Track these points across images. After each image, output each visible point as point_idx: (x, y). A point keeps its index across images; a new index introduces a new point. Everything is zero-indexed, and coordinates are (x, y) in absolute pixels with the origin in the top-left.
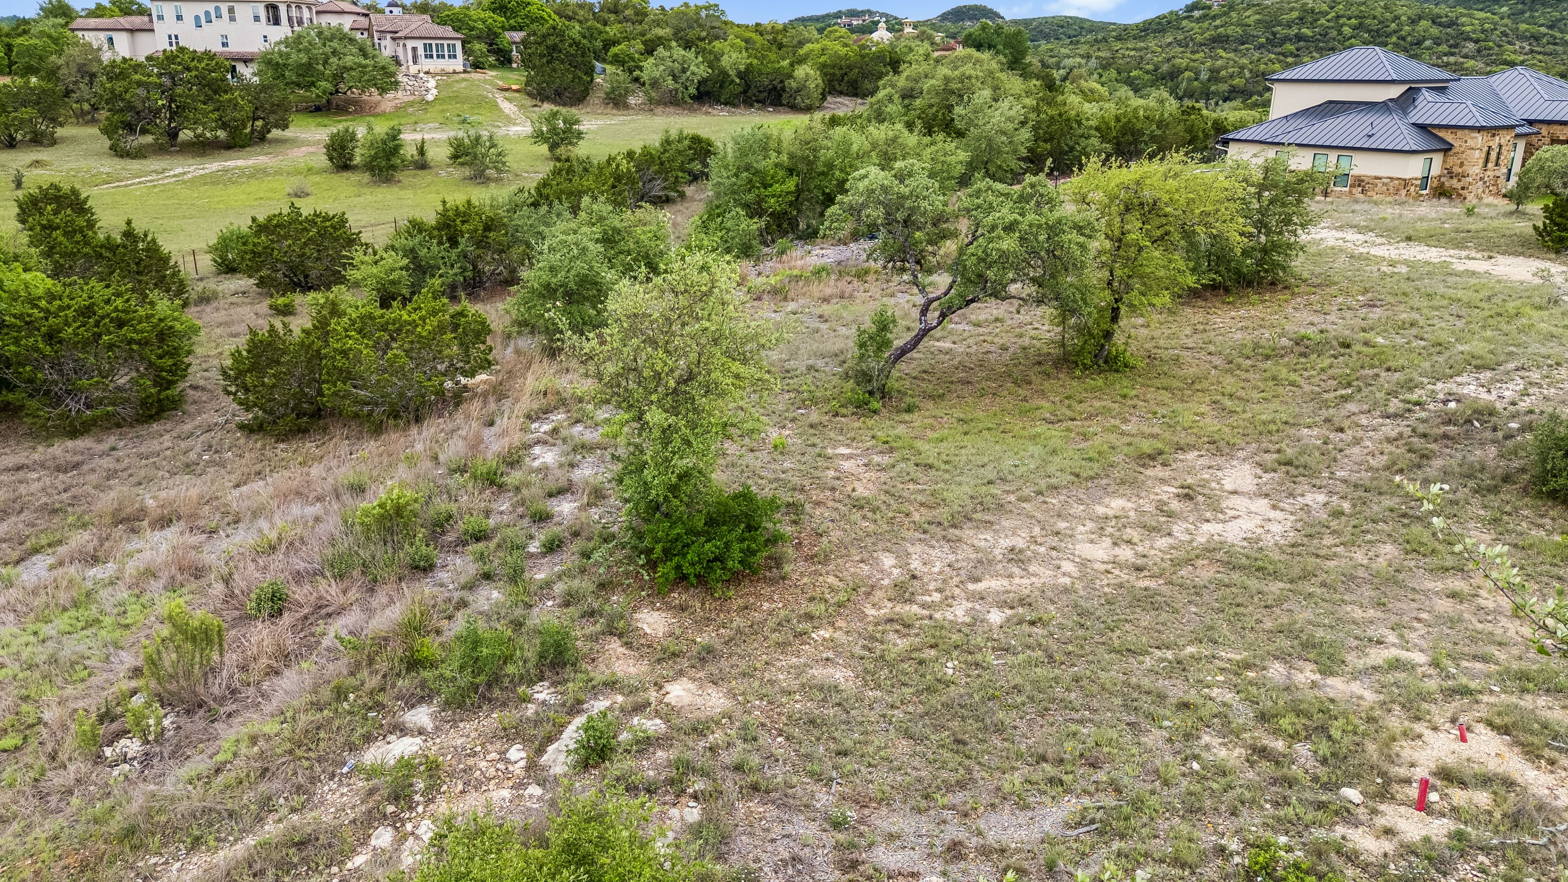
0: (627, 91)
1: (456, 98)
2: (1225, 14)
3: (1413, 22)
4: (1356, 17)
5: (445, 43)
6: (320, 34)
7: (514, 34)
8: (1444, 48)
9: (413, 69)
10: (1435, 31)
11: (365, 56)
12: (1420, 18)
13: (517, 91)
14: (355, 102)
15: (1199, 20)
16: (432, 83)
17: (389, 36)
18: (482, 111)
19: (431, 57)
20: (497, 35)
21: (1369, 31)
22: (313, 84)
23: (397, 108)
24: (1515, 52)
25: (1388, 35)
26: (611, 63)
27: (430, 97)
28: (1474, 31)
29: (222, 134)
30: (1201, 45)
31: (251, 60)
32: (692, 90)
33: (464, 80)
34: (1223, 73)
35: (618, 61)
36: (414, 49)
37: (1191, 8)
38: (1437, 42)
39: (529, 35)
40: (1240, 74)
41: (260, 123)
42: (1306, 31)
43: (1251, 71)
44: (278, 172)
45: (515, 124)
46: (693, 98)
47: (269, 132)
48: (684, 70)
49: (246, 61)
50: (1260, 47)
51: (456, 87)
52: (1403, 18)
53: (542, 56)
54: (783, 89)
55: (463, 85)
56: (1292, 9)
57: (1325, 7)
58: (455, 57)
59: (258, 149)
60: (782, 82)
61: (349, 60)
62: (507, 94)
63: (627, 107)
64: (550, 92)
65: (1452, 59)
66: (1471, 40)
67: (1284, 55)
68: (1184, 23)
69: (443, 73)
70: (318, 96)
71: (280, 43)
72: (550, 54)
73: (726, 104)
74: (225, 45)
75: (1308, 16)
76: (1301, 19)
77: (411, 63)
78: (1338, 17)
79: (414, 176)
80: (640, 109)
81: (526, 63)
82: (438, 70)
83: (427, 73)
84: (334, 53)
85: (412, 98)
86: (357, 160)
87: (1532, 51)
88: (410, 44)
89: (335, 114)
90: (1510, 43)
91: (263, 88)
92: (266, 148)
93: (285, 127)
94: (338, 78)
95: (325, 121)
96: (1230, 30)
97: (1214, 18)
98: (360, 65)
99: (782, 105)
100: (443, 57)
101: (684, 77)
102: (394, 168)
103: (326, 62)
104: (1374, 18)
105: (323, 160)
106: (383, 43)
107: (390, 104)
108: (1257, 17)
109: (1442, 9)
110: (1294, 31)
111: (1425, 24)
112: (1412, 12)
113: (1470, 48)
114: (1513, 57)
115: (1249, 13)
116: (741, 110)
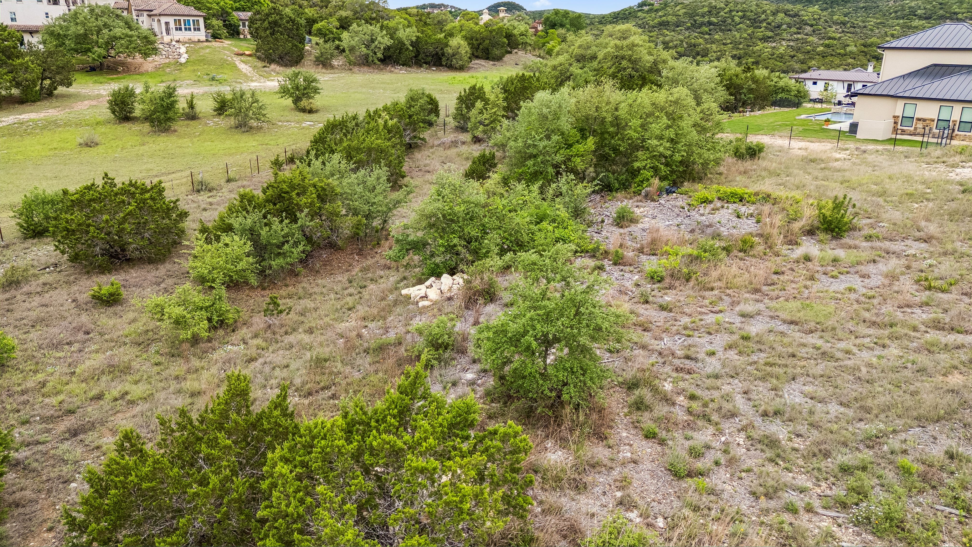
0: (332, 56)
1: (203, 61)
2: (663, 9)
3: (774, 14)
4: (741, 11)
5: (191, 19)
6: (92, 11)
7: (240, 13)
8: (794, 30)
9: (167, 39)
10: (787, 19)
11: (130, 28)
12: (778, 12)
13: (250, 55)
14: (123, 64)
15: (648, 12)
16: (183, 50)
17: (145, 14)
18: (226, 71)
19: (180, 29)
20: (228, 14)
21: (749, 20)
22: (89, 50)
23: (157, 68)
24: (834, 32)
25: (761, 22)
26: (316, 35)
27: (183, 60)
28: (810, 19)
29: (15, 91)
30: (654, 27)
31: (37, 32)
32: (380, 55)
33: (208, 47)
34: (671, 44)
35: (320, 33)
36: (167, 24)
37: (641, 5)
38: (789, 26)
39: (255, 14)
40: (681, 45)
41: (47, 82)
42: (714, 20)
43: (687, 43)
44: (67, 124)
45: (252, 81)
46: (381, 60)
47: (55, 89)
48: (373, 41)
49: (32, 32)
50: (688, 29)
51: (202, 53)
52: (768, 12)
53: (266, 30)
54: (443, 55)
55: (208, 51)
56: (703, 6)
57: (722, 5)
58: (199, 29)
59: (46, 103)
60: (442, 49)
61: (118, 32)
62: (242, 58)
63: (332, 67)
64: (275, 56)
65: (799, 36)
66: (808, 24)
67: (702, 33)
68: (639, 14)
69: (191, 42)
70: (94, 59)
71: (60, 18)
72: (271, 28)
73: (403, 65)
74: (12, 19)
75: (713, 10)
76: (710, 12)
77: (164, 33)
78: (731, 11)
79: (187, 126)
80: (342, 68)
81: (255, 35)
82: (186, 40)
83: (178, 41)
84: (105, 25)
85: (167, 61)
86: (137, 113)
87: (843, 31)
88: (163, 20)
89: (107, 73)
90: (830, 27)
91: (50, 54)
92: (54, 102)
93: (69, 85)
94: (109, 44)
95: (101, 79)
96: (670, 18)
97: (657, 11)
98: (127, 36)
99: (441, 65)
100: (190, 29)
101: (373, 46)
102: (169, 119)
103: (99, 32)
104: (752, 11)
105: (105, 113)
106: (141, 19)
107: (151, 65)
108: (684, 10)
109: (789, 6)
110: (706, 19)
111: (781, 15)
112: (773, 7)
113: (808, 29)
114: (834, 35)
115: (678, 8)
116: (414, 69)
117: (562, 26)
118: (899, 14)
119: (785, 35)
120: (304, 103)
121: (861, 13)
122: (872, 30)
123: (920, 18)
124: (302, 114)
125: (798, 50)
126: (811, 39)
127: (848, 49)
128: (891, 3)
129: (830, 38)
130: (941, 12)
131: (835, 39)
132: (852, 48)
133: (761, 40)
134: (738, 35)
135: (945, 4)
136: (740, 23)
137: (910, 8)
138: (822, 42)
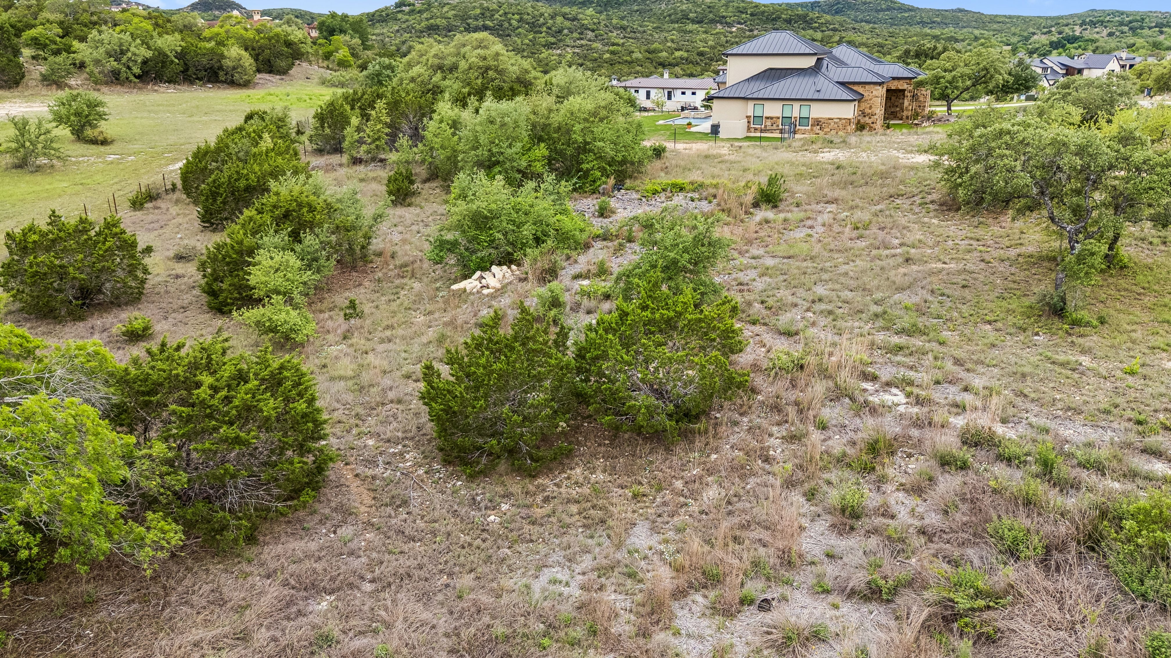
0: (69, 72)
2: (427, 10)
3: (552, 18)
4: (518, 14)
8: (575, 35)
10: (567, 24)
12: (556, 15)
15: (410, 13)
21: (528, 23)
24: (616, 37)
25: (540, 26)
28: (589, 24)
30: (422, 32)
32: (137, 70)
37: (398, 5)
38: (571, 31)
46: (137, 77)
52: (546, 15)
54: (220, 68)
56: (474, 8)
57: (495, 7)
60: (218, 61)
63: (70, 87)
65: (582, 42)
66: (589, 29)
68: (400, 16)
75: (486, 12)
76: (483, 14)
78: (506, 13)
80: (84, 89)
87: (625, 37)
90: (611, 31)
96: (438, 21)
97: (420, 12)
99: (219, 81)
104: (528, 14)
108: (453, 12)
109: (566, 9)
110: (480, 23)
111: (559, 19)
112: (550, 10)
113: (590, 35)
114: (617, 41)
115: (445, 9)
116: (185, 87)
117: (342, 31)
118: (673, 17)
119: (568, 41)
120: (89, 132)
121: (636, 17)
122: (651, 35)
123: (693, 21)
124: (93, 146)
125: (585, 57)
126: (594, 45)
127: (634, 56)
128: (663, 6)
129: (613, 44)
130: (711, 15)
131: (618, 45)
132: (637, 55)
133: (544, 46)
134: (519, 41)
135: (713, 7)
136: (518, 28)
137: (682, 11)
138: (606, 48)
